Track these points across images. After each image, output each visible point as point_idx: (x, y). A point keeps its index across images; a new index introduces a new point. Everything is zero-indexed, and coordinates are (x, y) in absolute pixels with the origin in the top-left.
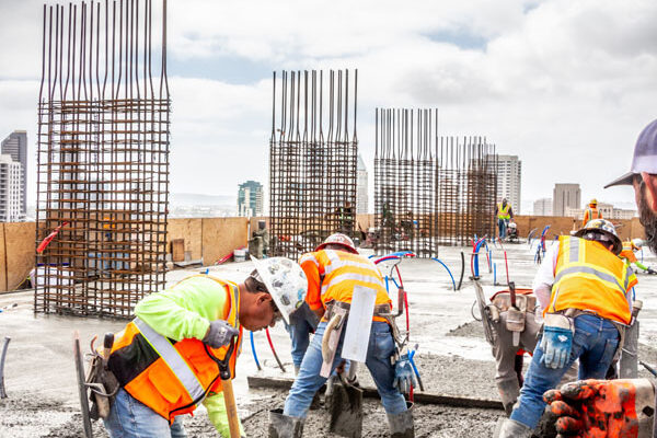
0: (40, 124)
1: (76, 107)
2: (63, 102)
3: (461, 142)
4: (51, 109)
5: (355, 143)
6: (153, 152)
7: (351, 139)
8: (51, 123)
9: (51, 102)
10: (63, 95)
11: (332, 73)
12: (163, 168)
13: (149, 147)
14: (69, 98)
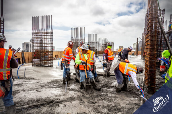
0: (32, 36)
1: (38, 33)
2: (36, 32)
3: (103, 39)
4: (34, 33)
5: (84, 39)
6: (50, 40)
7: (84, 38)
8: (34, 36)
9: (34, 32)
10: (36, 31)
11: (81, 28)
12: (52, 43)
13: (50, 39)
14: (37, 32)
